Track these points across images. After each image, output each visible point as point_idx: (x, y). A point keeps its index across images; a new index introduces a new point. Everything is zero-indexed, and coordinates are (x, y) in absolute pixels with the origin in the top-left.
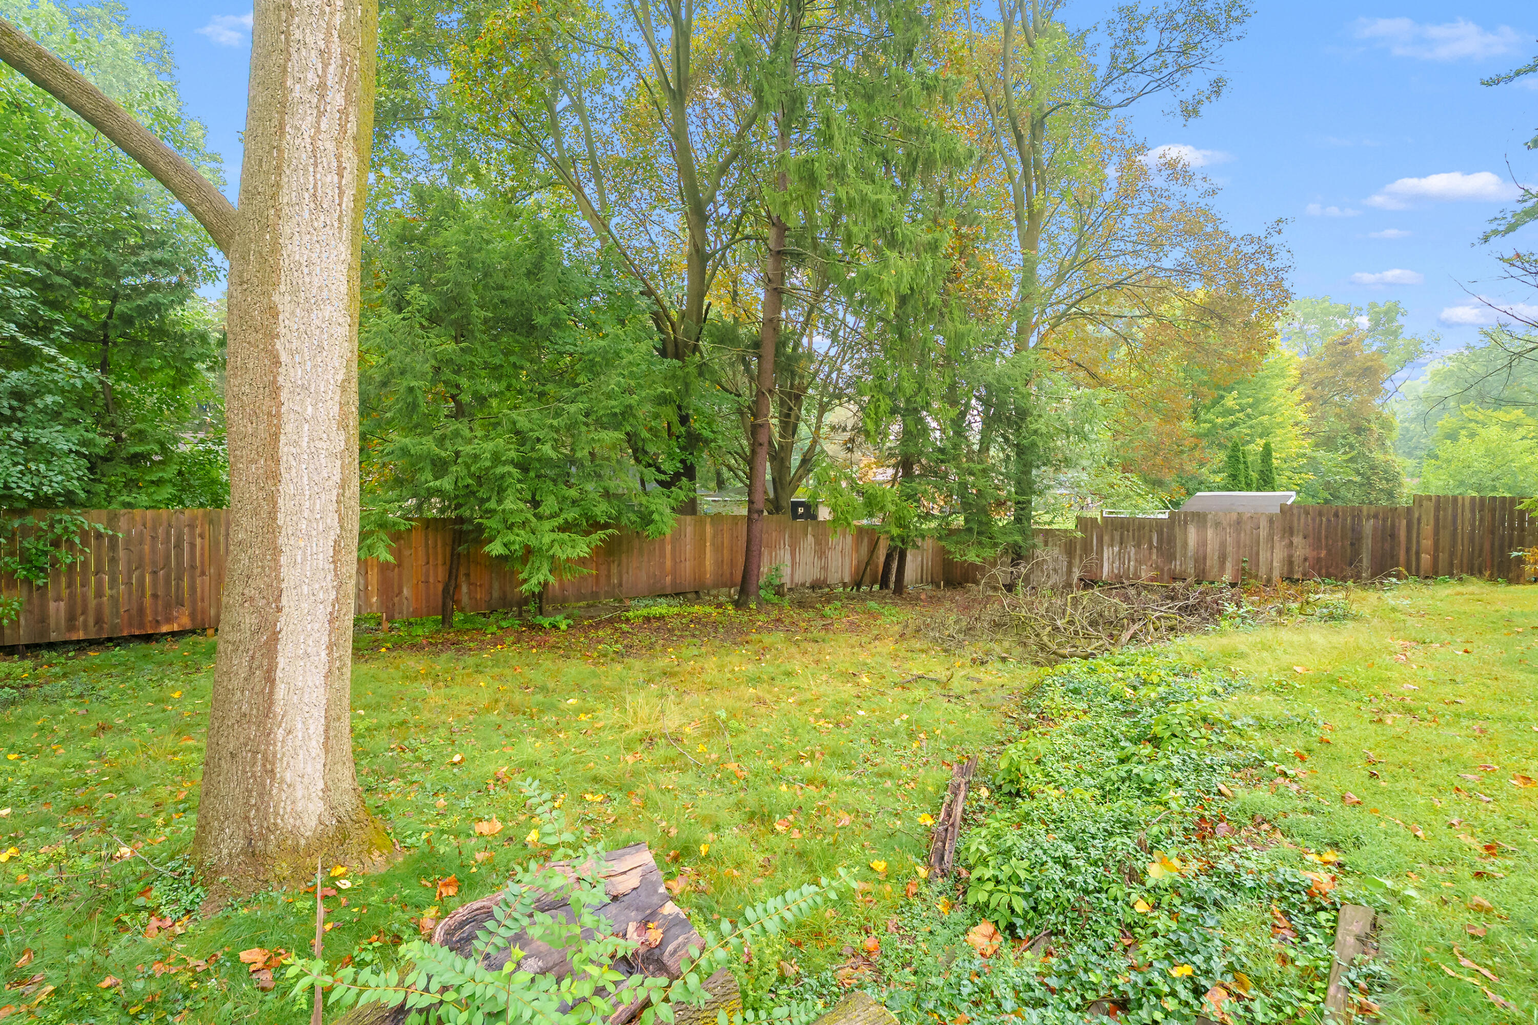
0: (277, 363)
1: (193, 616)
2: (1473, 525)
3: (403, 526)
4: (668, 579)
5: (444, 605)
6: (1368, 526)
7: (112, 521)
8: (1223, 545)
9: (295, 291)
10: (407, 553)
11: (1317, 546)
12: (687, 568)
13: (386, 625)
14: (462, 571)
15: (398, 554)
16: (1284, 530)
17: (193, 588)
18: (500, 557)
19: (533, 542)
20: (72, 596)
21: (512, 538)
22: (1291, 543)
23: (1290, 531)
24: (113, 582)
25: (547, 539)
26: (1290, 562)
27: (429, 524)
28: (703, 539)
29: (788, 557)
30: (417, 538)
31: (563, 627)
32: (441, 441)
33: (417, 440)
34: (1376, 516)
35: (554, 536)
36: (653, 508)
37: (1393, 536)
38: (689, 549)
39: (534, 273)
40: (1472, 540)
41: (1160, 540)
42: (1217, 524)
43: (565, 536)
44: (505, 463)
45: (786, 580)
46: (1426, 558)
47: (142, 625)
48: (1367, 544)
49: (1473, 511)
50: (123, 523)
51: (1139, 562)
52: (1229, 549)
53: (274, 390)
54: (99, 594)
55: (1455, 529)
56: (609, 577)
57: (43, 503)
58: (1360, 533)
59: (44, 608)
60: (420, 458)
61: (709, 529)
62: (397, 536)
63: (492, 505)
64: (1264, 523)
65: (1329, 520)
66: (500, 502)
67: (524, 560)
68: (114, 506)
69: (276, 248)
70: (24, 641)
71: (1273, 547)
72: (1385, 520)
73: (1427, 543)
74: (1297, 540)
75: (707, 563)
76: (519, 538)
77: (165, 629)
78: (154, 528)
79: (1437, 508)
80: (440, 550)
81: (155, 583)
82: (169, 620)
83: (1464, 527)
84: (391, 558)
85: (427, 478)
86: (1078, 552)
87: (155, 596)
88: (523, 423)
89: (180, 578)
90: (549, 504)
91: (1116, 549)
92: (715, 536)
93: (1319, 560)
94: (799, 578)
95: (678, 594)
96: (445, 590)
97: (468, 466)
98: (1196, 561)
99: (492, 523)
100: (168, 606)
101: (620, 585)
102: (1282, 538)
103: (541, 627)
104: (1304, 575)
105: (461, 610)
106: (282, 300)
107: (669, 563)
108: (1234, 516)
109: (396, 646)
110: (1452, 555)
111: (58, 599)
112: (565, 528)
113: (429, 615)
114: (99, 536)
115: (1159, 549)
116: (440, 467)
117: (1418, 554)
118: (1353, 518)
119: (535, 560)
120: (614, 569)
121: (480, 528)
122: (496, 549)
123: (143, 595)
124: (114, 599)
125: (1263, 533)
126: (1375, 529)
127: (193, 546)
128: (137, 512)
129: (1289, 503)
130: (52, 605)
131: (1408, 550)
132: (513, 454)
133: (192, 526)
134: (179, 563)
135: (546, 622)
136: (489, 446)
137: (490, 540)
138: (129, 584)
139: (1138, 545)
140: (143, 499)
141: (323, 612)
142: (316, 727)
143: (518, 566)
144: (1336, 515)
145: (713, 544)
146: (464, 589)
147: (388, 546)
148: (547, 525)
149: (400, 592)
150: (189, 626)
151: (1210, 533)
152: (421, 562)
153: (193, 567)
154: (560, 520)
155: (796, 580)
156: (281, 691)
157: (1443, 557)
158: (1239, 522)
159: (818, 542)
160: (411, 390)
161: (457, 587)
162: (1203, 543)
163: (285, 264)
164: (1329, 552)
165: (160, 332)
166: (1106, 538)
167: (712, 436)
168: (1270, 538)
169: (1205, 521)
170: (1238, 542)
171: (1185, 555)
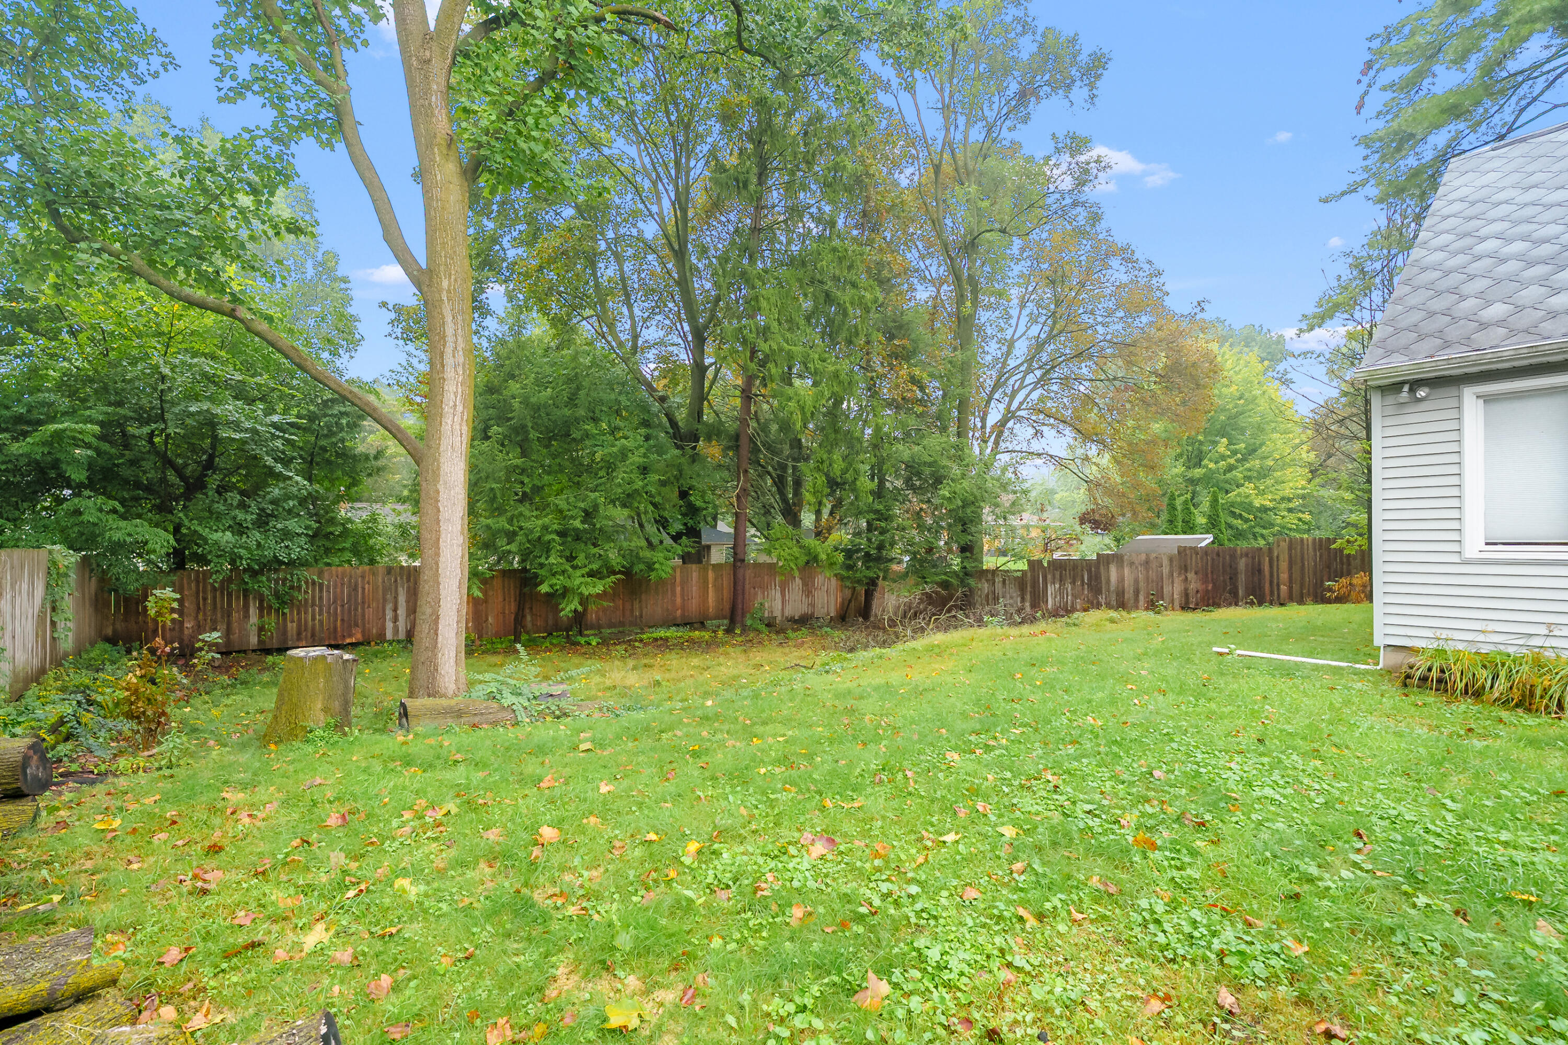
0: (439, 511)
1: (363, 632)
2: (1315, 562)
3: (488, 574)
4: (679, 612)
5: (515, 628)
6: (1242, 564)
7: (320, 574)
8: (1136, 581)
9: (445, 483)
10: (491, 593)
11: (1205, 581)
12: (694, 605)
13: (478, 643)
14: (527, 606)
15: (485, 592)
16: (1180, 568)
17: (363, 615)
18: (547, 594)
19: (568, 584)
20: (299, 620)
21: (554, 581)
22: (1186, 578)
23: (1185, 569)
24: (321, 614)
25: (577, 582)
26: (1186, 595)
27: (505, 573)
28: (706, 581)
29: (778, 595)
30: (497, 583)
31: (594, 643)
32: (510, 521)
33: (495, 520)
34: (1247, 555)
35: (582, 580)
36: (655, 559)
37: (1260, 571)
38: (695, 590)
39: (572, 401)
40: (1315, 573)
41: (1090, 578)
42: (1132, 564)
43: (589, 580)
44: (551, 533)
45: (777, 613)
46: (1284, 588)
47: (335, 638)
48: (1242, 578)
49: (1315, 550)
50: (326, 575)
51: (1075, 597)
52: (1142, 585)
53: (438, 521)
54: (313, 619)
55: (1303, 565)
56: (632, 610)
57: (291, 563)
58: (1236, 569)
59: (285, 626)
60: (499, 531)
61: (711, 575)
62: (485, 581)
63: (542, 560)
64: (1166, 562)
65: (1213, 559)
66: (547, 559)
67: (564, 595)
68: (321, 565)
69: (439, 468)
70: (275, 646)
71: (1173, 582)
72: (1253, 558)
73: (1284, 576)
74: (1191, 576)
75: (710, 600)
76: (559, 581)
77: (348, 641)
78: (343, 579)
79: (1290, 548)
80: (512, 592)
81: (342, 611)
82: (350, 636)
83: (1309, 563)
84: (480, 595)
85: (501, 542)
86: (1029, 589)
87: (342, 620)
88: (563, 505)
89: (356, 609)
90: (581, 560)
91: (1057, 586)
92: (716, 579)
93: (1207, 591)
94: (789, 612)
95: (686, 624)
96: (516, 619)
97: (527, 535)
98: (1117, 595)
99: (542, 572)
100: (350, 626)
101: (641, 616)
102: (1180, 574)
103: (579, 643)
104: (1197, 604)
105: (527, 633)
106: (441, 487)
107: (679, 600)
108: (1143, 557)
109: (483, 652)
110: (1302, 586)
111: (292, 621)
112: (591, 574)
113: (505, 636)
114: (314, 583)
115: (1089, 585)
116: (511, 536)
117: (1278, 585)
118: (1231, 556)
119: (570, 596)
120: (636, 605)
121: (536, 576)
122: (544, 588)
123: (336, 621)
124: (321, 622)
125: (1166, 570)
126: (1247, 565)
127: (363, 589)
128: (333, 568)
129: (1203, 544)
130: (289, 625)
131: (1271, 583)
132: (555, 527)
133: (363, 577)
134: (356, 600)
135: (582, 640)
136: (540, 522)
137: (541, 583)
138: (329, 612)
139: (1073, 583)
140: (336, 560)
141: (455, 608)
142: (453, 654)
143: (560, 600)
144: (1218, 555)
145: (714, 586)
146: (529, 618)
147: (479, 588)
148: (579, 573)
149: (487, 619)
150: (361, 640)
151: (1126, 571)
152: (501, 599)
153: (363, 603)
154: (587, 570)
155: (786, 614)
156: (440, 638)
157: (1296, 587)
158: (1147, 562)
159: (805, 584)
160: (492, 489)
161: (524, 616)
162: (1121, 580)
163: (442, 473)
164: (1214, 584)
165: (344, 454)
166: (1049, 577)
167: (704, 505)
168: (1171, 574)
169: (1122, 561)
170: (1148, 578)
171: (1108, 590)
